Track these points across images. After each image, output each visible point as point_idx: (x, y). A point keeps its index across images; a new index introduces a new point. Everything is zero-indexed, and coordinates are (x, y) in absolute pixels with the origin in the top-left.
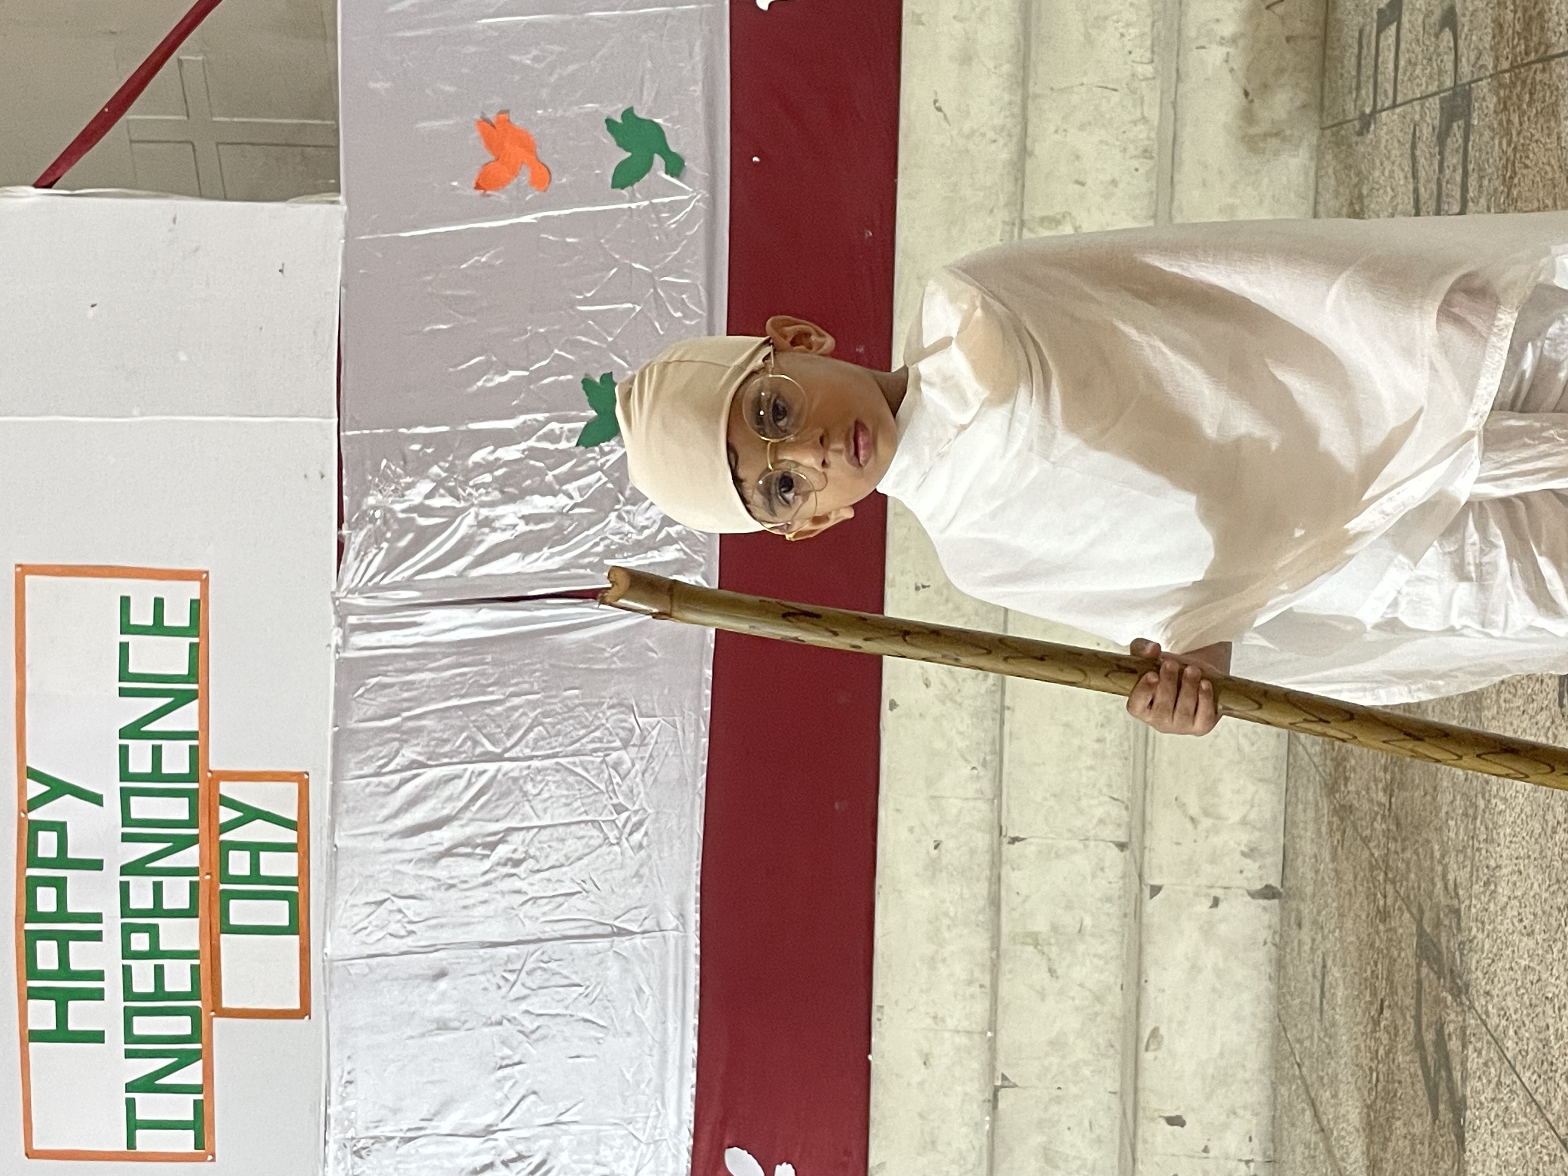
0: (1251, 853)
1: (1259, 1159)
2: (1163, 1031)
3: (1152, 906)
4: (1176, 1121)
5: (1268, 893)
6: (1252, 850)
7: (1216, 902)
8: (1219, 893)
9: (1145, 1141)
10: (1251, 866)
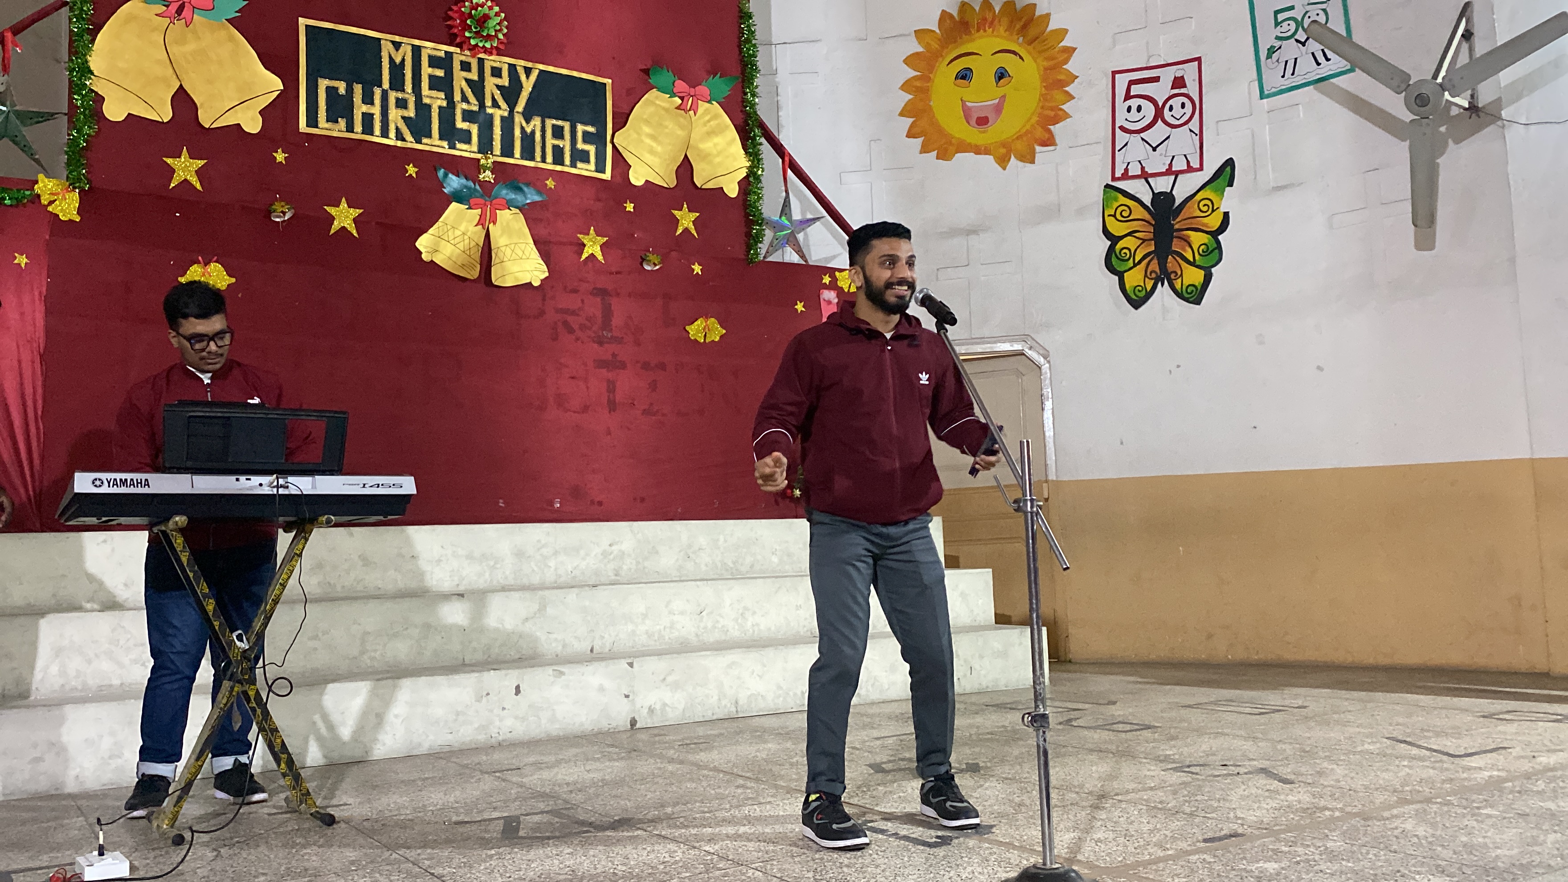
0: (651, 710)
1: (500, 738)
2: (563, 677)
3: (623, 664)
4: (518, 690)
5: (633, 722)
6: (652, 711)
7: (627, 696)
8: (631, 697)
9: (506, 675)
10: (645, 711)
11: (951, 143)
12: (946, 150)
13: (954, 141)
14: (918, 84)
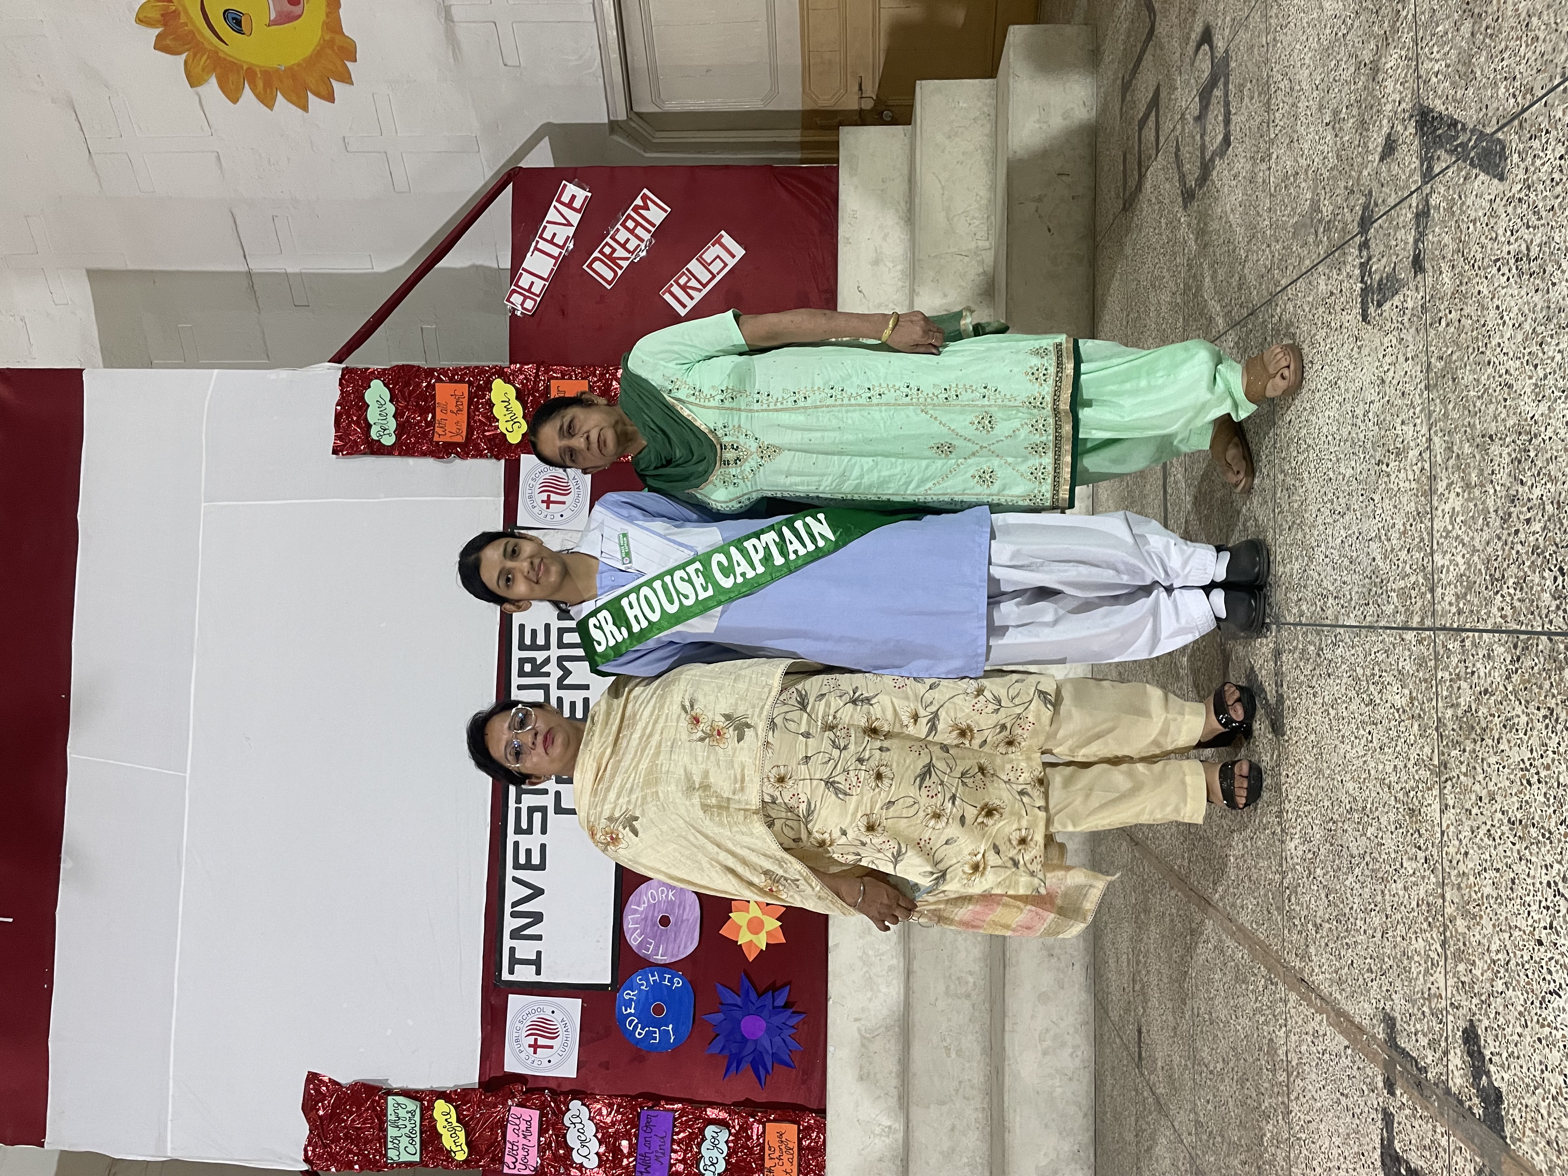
11: (331, 42)
12: (341, 48)
13: (327, 37)
14: (260, 84)
